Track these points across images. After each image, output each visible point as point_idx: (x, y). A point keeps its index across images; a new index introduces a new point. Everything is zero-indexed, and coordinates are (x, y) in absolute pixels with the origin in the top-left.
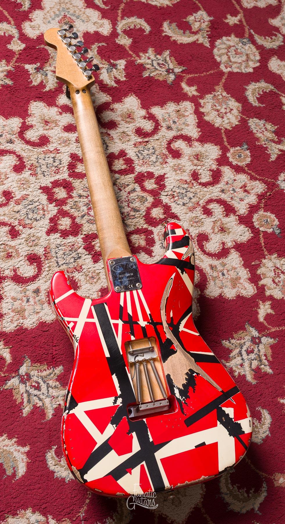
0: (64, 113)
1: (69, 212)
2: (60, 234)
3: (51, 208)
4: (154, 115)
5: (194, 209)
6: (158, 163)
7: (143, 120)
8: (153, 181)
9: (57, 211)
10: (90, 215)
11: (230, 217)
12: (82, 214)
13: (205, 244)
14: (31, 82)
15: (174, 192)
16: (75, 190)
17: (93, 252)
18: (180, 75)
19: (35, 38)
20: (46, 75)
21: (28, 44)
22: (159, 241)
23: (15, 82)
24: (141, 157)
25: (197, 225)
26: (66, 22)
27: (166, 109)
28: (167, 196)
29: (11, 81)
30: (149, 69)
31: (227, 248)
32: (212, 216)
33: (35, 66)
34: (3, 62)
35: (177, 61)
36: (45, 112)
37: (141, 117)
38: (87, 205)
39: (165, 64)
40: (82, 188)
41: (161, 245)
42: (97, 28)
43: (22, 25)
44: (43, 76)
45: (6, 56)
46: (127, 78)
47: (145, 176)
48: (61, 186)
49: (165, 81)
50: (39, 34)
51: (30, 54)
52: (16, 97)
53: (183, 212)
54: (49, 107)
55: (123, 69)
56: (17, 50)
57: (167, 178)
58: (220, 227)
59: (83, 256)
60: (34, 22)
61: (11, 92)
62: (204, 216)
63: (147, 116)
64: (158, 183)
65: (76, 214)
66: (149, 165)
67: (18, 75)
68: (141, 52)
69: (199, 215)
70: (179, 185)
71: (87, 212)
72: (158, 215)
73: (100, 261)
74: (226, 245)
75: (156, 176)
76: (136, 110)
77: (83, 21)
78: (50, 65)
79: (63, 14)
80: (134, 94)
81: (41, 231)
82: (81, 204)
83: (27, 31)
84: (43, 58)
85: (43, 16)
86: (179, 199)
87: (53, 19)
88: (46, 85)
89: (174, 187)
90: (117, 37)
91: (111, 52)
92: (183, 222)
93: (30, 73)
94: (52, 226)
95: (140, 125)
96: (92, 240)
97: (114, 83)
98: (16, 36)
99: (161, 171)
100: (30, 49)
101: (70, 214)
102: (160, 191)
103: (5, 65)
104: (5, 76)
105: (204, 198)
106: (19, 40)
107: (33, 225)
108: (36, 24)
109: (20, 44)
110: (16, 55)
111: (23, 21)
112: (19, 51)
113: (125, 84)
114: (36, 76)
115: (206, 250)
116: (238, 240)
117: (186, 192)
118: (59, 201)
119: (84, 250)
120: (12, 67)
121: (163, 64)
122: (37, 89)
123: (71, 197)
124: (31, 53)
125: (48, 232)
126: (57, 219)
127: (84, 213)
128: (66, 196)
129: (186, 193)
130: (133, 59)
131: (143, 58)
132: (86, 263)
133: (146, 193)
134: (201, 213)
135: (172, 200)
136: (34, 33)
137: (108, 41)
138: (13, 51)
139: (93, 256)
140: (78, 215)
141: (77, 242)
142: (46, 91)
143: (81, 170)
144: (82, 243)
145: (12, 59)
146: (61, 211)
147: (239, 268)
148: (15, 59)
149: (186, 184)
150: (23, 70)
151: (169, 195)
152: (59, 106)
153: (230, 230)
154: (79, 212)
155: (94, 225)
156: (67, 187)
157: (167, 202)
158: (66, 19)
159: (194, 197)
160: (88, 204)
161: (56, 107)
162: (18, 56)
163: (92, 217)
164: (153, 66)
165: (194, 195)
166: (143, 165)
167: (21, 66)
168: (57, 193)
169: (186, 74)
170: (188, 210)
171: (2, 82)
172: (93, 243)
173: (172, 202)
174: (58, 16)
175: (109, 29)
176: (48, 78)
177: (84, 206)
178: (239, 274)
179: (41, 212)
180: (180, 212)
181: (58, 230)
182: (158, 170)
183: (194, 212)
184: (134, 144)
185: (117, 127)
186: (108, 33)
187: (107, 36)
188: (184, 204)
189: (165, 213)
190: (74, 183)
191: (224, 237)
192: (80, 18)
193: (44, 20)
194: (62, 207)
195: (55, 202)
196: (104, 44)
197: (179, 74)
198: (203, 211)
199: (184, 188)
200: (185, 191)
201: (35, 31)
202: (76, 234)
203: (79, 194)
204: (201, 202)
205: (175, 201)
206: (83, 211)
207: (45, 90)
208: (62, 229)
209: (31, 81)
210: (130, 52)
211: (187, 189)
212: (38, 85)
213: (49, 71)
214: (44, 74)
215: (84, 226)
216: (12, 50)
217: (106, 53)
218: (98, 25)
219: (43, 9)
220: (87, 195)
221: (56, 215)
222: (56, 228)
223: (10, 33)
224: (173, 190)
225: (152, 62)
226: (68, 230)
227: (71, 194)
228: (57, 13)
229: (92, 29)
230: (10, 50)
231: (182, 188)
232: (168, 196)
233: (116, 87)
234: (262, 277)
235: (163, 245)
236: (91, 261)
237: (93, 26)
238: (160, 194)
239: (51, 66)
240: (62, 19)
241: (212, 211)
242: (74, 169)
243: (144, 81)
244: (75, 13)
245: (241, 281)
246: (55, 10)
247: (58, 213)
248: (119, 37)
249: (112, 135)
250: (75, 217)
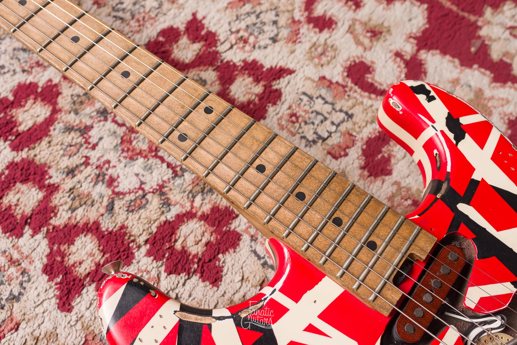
1: (73, 222)
2: (94, 285)
3: (27, 244)
5: (297, 34)
6: (166, 5)
8: (184, 40)
9: (45, 242)
10: (124, 194)
11: (364, 5)
12: (105, 203)
13: (373, 79)
15: (238, 31)
16: (49, 167)
17: (194, 263)
22: (294, 138)
24: (128, 16)
25: (329, 58)
28: (232, 47)
31: (411, 58)
32: (336, 23)
38: (99, 178)
40: (61, 152)
41: (304, 141)
47: (162, 44)
48: (15, 183)
53: (286, 55)
57: (204, 18)
58: (368, 32)
59: (182, 290)
62: (325, 34)
64: (197, 38)
65: (92, 215)
66: (152, 18)
69: (315, 39)
70: (234, 14)
71: (110, 193)
72: (249, 93)
73: (222, 271)
74: (403, 53)
75: (182, 28)
81: (45, 314)
82: (86, 187)
86: (256, 37)
89: (230, 23)
92: (302, 70)
94: (60, 283)
96: (170, 240)
99: (182, 15)
101: (81, 225)
102: (214, 48)
105: (296, 5)
107: (17, 316)
115: (382, 88)
116: (414, 31)
117: (258, 17)
118: (34, 217)
119: (173, 276)
123: (52, 189)
125: (64, 304)
126: (59, 259)
127: (106, 199)
128: (41, 195)
129: (259, 20)
132: (201, 300)
133: (191, 70)
134: (315, 32)
135: (247, 48)
139: (202, 273)
140: (98, 214)
141: (142, 272)
143: (31, 119)
144: (155, 264)
146: (54, 234)
147: (462, 76)
149: (244, 5)
151: (236, 43)
153: (386, 24)
154: (96, 206)
155: (147, 206)
156: (30, 174)
157: (243, 58)
159: (277, 15)
160: (99, 175)
163: (130, 193)
165: (274, 13)
166: (142, 27)
168: (16, 205)
170: (290, 44)
172: (178, 246)
173: (251, 51)
177: (96, 184)
178: (472, 84)
179: (13, 270)
180: (280, 57)
181: (80, 280)
182: (175, 17)
183: (303, 39)
184: (94, 4)
188: (274, 40)
189: (257, 78)
190: (35, 156)
191: (388, 43)
194: (50, 224)
195: (27, 227)
198: (314, 27)
199: (248, 14)
200: (253, 18)
202: (127, 257)
203: (66, 170)
204: (298, 15)
205: (254, 47)
206: (102, 196)
208: (87, 271)
211: (254, 12)
215: (130, 225)
220: (84, 159)
221: (51, 249)
222: (74, 280)
224: (234, 30)
226: (102, 262)
227: (47, 182)
231: (245, 15)
232: (235, 47)
234: (508, 61)
235: (308, 140)
236: (206, 286)
238: (217, 52)
241: (327, 17)
242: (15, 130)
245: (488, 93)
247: (53, 244)
250: (94, 222)
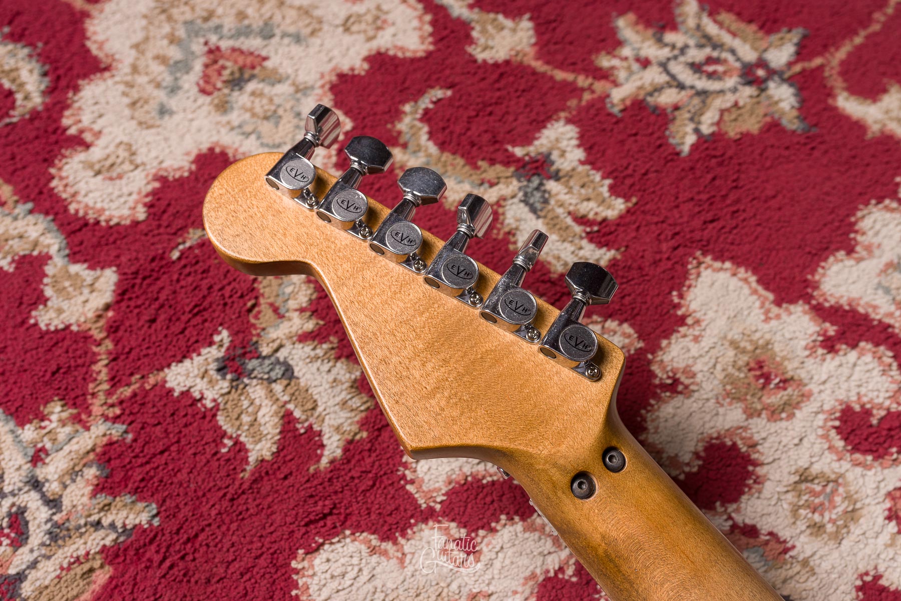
0: (481, 533)
4: (853, 312)
7: (831, 363)
14: (239, 448)
18: (804, 71)
19: (141, 214)
20: (288, 373)
21: (123, 259)
23: (157, 496)
26: (232, 73)
27: (869, 249)
29: (140, 505)
30: (676, 108)
33: (212, 354)
34: (54, 417)
35: (750, 21)
36: (390, 585)
37: (812, 349)
39: (715, 54)
42: (370, 39)
43: (54, 184)
44: (278, 388)
45: (54, 374)
46: (627, 198)
49: (773, 127)
50: (149, 188)
51: (156, 305)
52: (208, 581)
54: (395, 542)
55: (582, 163)
56: (91, 315)
60: (101, 142)
61: (171, 567)
63: (832, 330)
67: (160, 447)
68: (598, 51)
76: (766, 327)
77: (298, 39)
78: (276, 310)
79: (198, 47)
80: (704, 254)
83: (90, 201)
84: (227, 292)
85: (125, 94)
87: (174, 90)
88: (316, 428)
90: (469, 39)
91: (490, 114)
93: (209, 404)
95: (842, 395)
97: (592, 246)
98: (53, 250)
100: (144, 278)
103: (68, 429)
104: (99, 488)
106: (75, 262)
108: (112, 148)
109: (89, 280)
110: (99, 345)
111: (49, 161)
112: (99, 317)
113: (638, 228)
114: (246, 403)
120: (106, 418)
121: (710, 60)
122: (286, 478)
124: (163, 297)
130: (587, 96)
131: (622, 75)
136: (125, 190)
137: (448, 72)
138: (74, 328)
142: (332, 462)
145: (88, 377)
148: (101, 369)
150: (169, 411)
152: (438, 507)
158: (229, 64)
161: (425, 520)
162: (109, 345)
164: (681, 86)
167: (147, 393)
169: (820, 54)
171: (101, 533)
174: (183, 66)
175: (415, 23)
176: (303, 382)
185: (756, 464)
186: (422, 39)
187: (429, 54)
192: (278, 32)
193: (139, 114)
196: (438, 93)
197: (797, 68)
201: (124, 181)
207: (324, 461)
209: (237, 442)
210: (560, 75)
212: (279, 451)
213: (288, 346)
214: (273, 375)
216: (67, 327)
217: (474, 127)
218: (363, 26)
219: (107, 68)
223: (20, 248)
225: (668, 72)
228: (175, 53)
229: (352, 52)
230: (57, 331)
233: (613, 263)
237: (347, 39)
239: (281, 317)
240: (210, 71)
243: (698, 173)
244: (246, 22)
246: (161, 46)
248: (475, 34)
249: (765, 526)
